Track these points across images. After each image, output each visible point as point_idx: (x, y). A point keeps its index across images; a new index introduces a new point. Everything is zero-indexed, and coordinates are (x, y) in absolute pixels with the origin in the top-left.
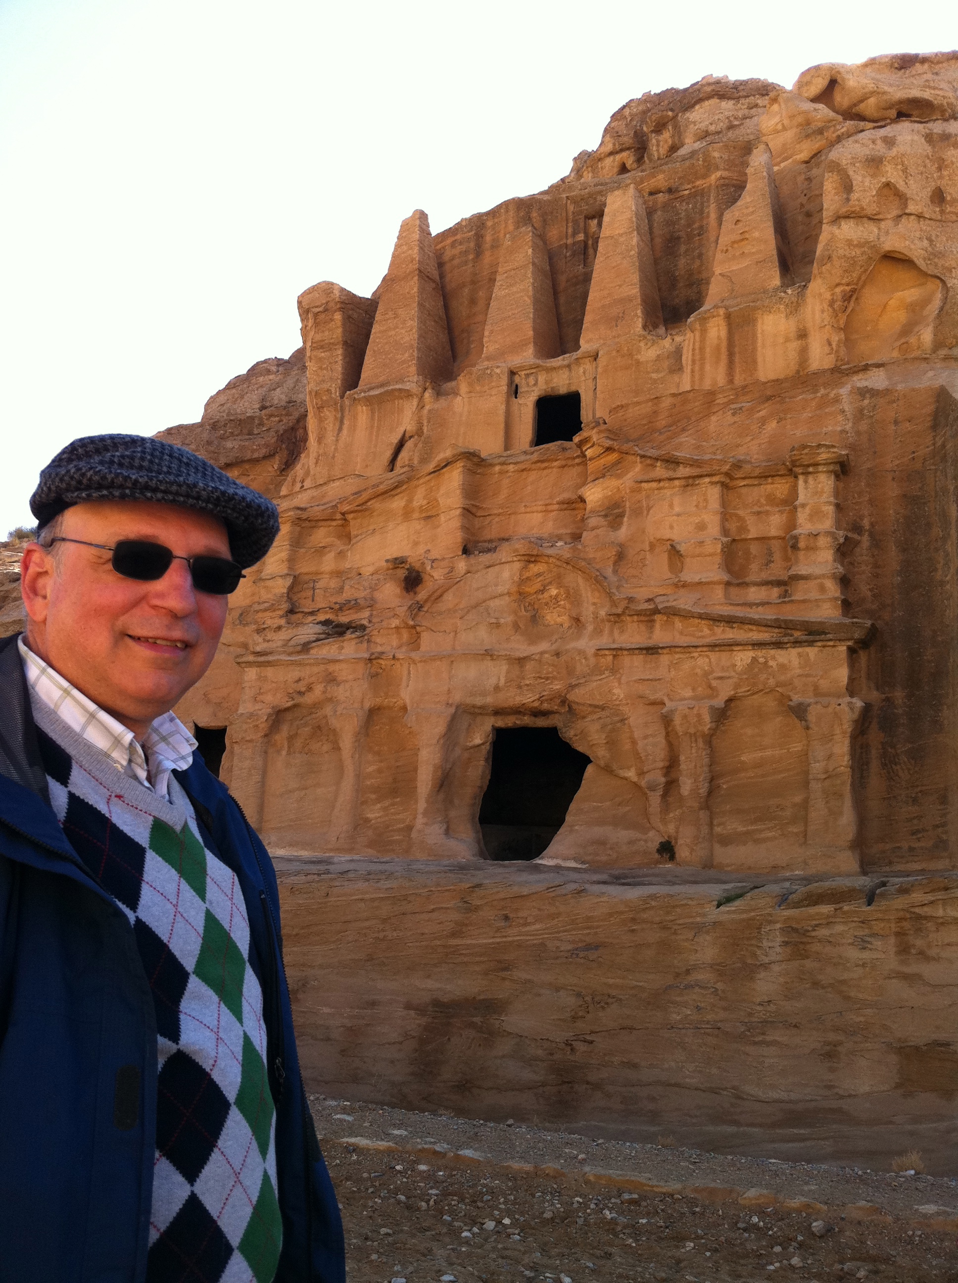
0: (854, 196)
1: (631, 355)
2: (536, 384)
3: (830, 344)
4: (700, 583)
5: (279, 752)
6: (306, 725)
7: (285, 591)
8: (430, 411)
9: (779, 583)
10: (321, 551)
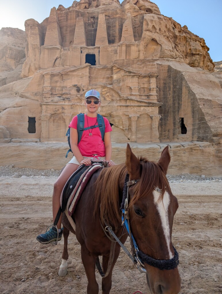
0: (149, 26)
1: (106, 49)
2: (86, 51)
3: (144, 54)
4: (135, 95)
5: (51, 122)
6: (57, 117)
7: (50, 89)
8: (63, 53)
9: (147, 96)
10: (57, 82)
